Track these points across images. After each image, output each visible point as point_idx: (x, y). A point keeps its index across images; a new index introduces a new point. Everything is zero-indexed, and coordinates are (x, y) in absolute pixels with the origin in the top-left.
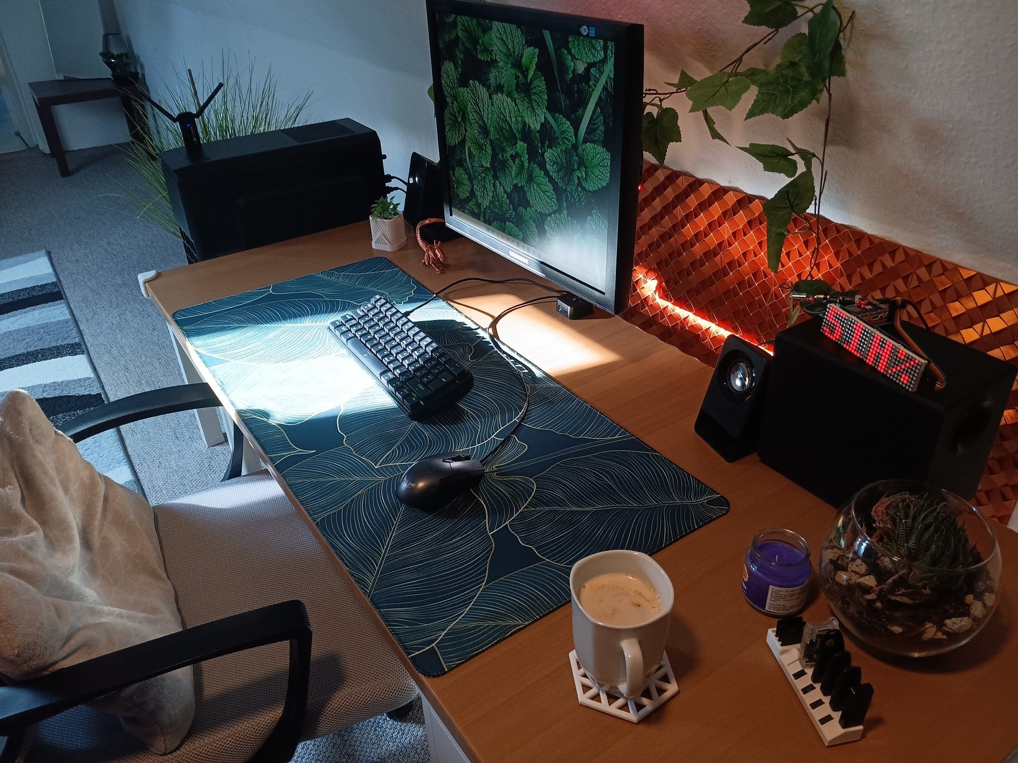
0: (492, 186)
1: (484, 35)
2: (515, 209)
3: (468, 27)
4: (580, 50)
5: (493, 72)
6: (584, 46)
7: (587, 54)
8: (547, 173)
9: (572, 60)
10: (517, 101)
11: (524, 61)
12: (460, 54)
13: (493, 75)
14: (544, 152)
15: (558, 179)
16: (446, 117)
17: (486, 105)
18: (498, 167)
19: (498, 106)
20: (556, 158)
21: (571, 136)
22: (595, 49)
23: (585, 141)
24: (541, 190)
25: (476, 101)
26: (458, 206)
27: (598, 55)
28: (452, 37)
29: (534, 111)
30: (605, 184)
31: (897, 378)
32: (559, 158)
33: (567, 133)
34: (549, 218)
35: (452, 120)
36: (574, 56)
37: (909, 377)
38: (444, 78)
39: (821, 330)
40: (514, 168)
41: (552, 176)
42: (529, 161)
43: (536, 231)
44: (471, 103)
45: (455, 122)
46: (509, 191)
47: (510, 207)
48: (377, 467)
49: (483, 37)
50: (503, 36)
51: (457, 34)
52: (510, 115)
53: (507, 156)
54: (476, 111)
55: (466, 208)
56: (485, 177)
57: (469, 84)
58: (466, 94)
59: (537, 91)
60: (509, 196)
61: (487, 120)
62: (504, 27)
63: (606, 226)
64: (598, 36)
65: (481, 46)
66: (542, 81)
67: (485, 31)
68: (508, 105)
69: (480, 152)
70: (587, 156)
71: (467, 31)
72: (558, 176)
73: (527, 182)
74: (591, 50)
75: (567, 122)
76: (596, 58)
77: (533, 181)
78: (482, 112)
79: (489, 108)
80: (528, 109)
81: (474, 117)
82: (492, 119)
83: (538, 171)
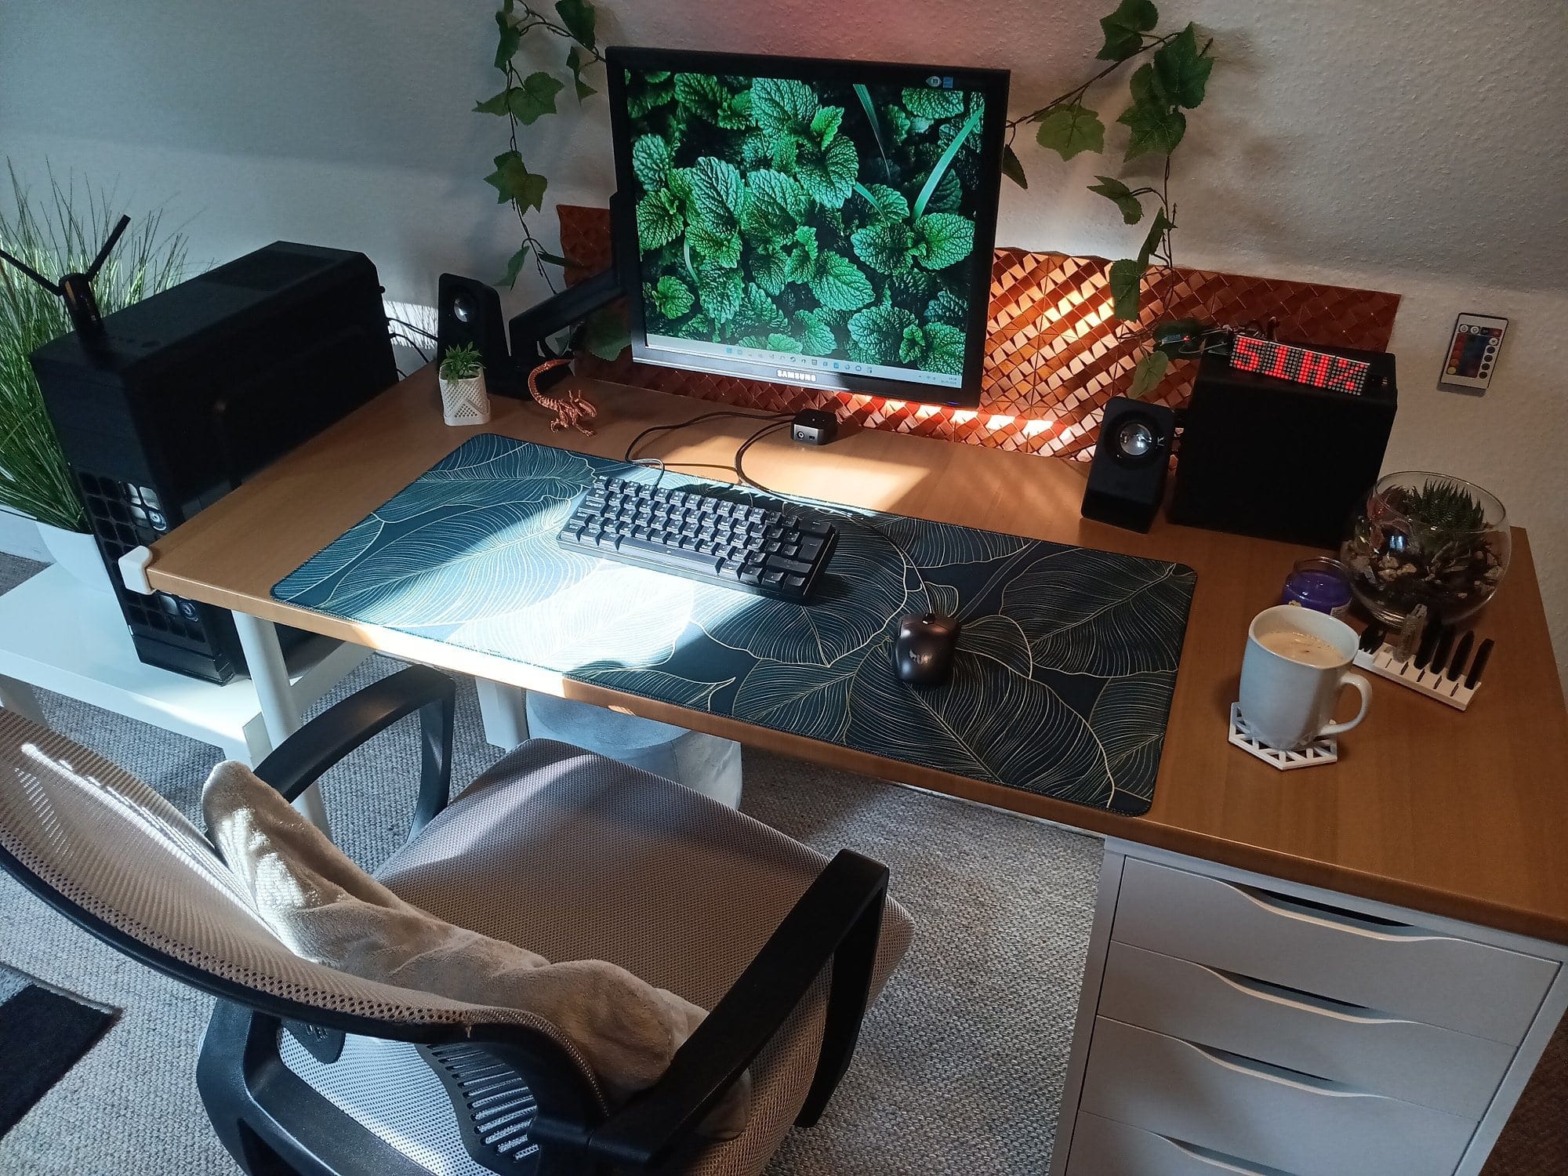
0: (740, 291)
1: (733, 97)
2: (789, 314)
3: (699, 88)
4: (922, 105)
5: (750, 143)
6: (929, 100)
8: (854, 259)
9: (907, 117)
10: (799, 176)
11: (815, 125)
12: (679, 123)
13: (748, 150)
14: (850, 235)
15: (875, 264)
16: (639, 212)
17: (734, 186)
18: (755, 264)
19: (760, 186)
20: (872, 238)
21: (903, 209)
22: (948, 102)
23: (928, 211)
24: (844, 283)
25: (712, 184)
26: (663, 330)
27: (953, 109)
28: (660, 102)
29: (833, 185)
30: (961, 258)
31: (1340, 388)
32: (879, 237)
33: (895, 205)
34: (856, 316)
35: (656, 214)
36: (912, 113)
37: (1355, 383)
38: (640, 158)
39: (1231, 365)
40: (788, 262)
41: (864, 263)
42: (820, 248)
43: (832, 336)
44: (700, 187)
45: (662, 216)
46: (777, 293)
47: (777, 314)
48: (829, 667)
49: (731, 99)
50: (773, 96)
51: (673, 98)
52: (784, 194)
53: (774, 249)
54: (709, 197)
55: (681, 330)
56: (725, 283)
57: (697, 162)
58: (687, 176)
59: (840, 160)
60: (775, 300)
61: (735, 207)
62: (776, 84)
63: (961, 307)
64: (956, 88)
65: (725, 111)
66: (849, 146)
67: (735, 91)
68: (780, 183)
69: (717, 250)
70: (931, 229)
71: (696, 92)
72: (877, 261)
73: (815, 277)
74: (941, 104)
75: (895, 193)
76: (950, 112)
77: (827, 273)
78: (724, 197)
79: (739, 191)
80: (820, 184)
81: (705, 204)
82: (744, 204)
83: (836, 259)
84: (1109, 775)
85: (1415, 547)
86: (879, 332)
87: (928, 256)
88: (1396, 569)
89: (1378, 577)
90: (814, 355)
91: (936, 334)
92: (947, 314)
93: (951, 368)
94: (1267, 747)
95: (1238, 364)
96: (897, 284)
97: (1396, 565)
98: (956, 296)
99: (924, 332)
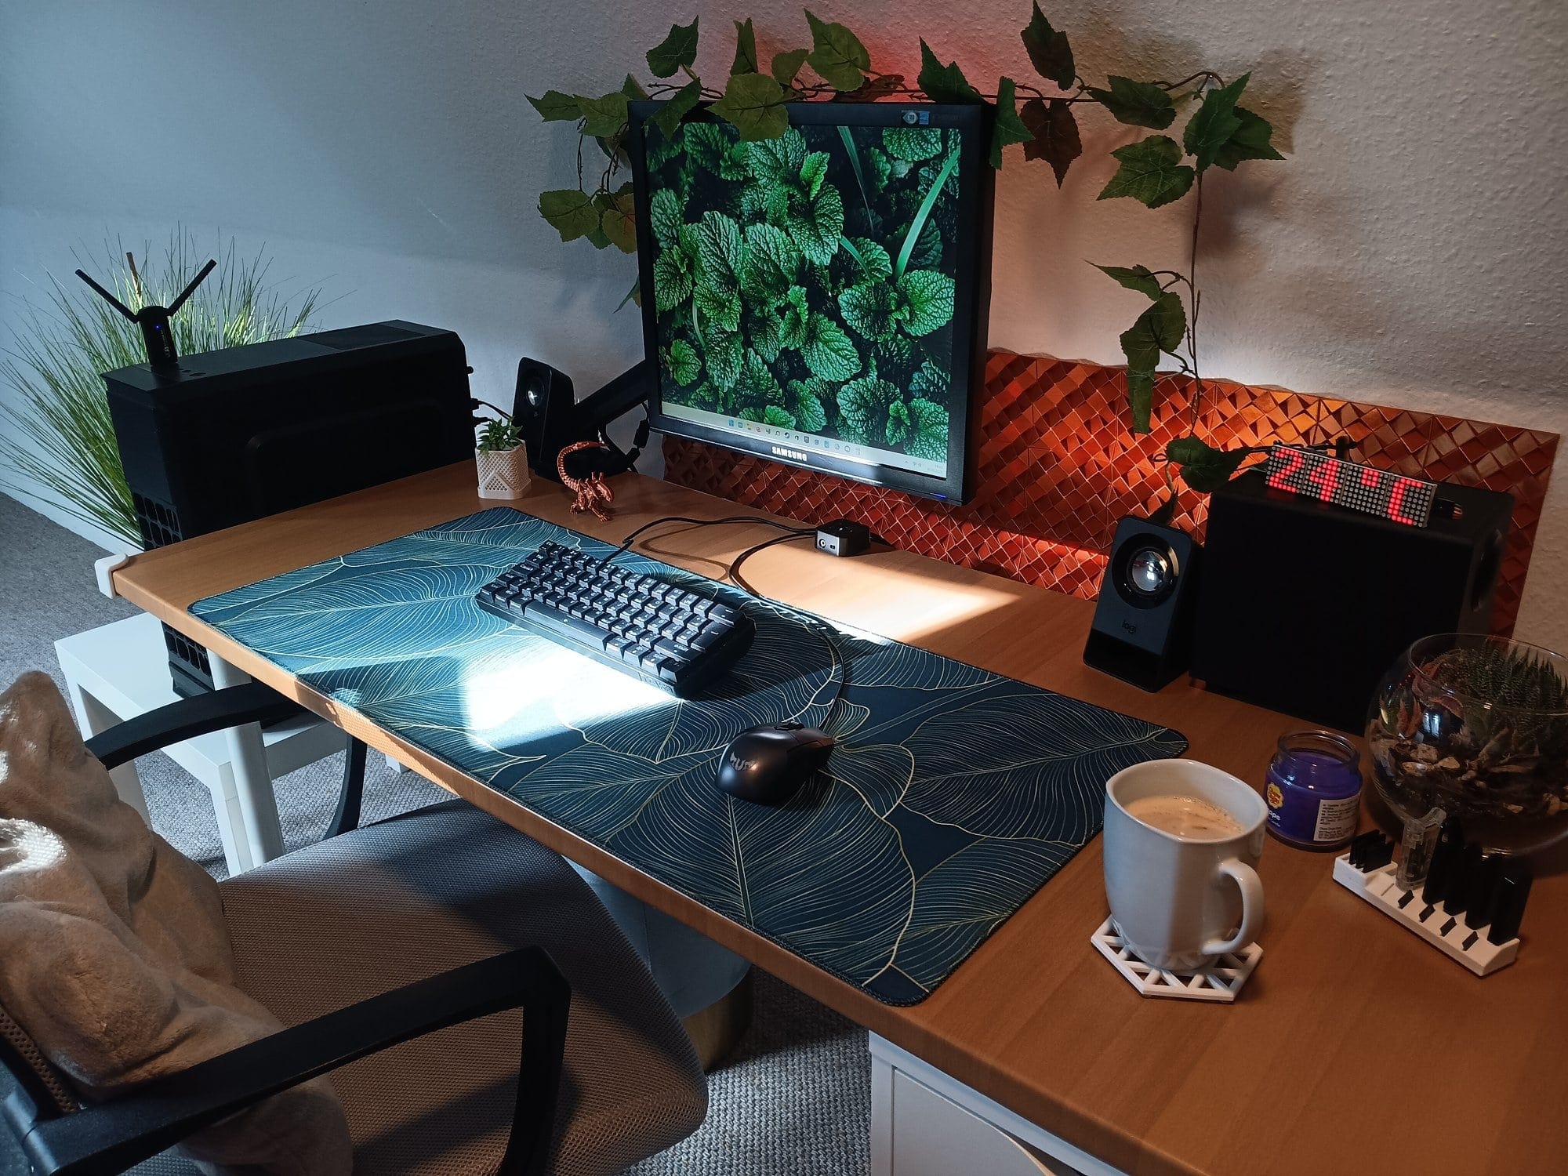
0: (740, 357)
1: (733, 146)
2: (783, 384)
3: (704, 138)
4: (902, 146)
5: (747, 195)
6: (908, 140)
8: (842, 324)
9: (888, 161)
10: (790, 230)
11: (804, 173)
12: (688, 177)
13: (747, 202)
14: (837, 295)
15: (861, 328)
16: (656, 270)
17: (734, 242)
18: (753, 327)
19: (756, 242)
20: (858, 299)
21: (886, 266)
22: (928, 142)
23: (910, 268)
24: (832, 350)
25: (715, 240)
26: (675, 398)
27: (931, 149)
28: (673, 154)
29: (821, 239)
30: (943, 323)
32: (864, 298)
33: (878, 261)
34: (844, 388)
35: (670, 273)
36: (892, 155)
38: (657, 214)
39: (1267, 484)
40: (782, 325)
41: (851, 327)
42: (811, 310)
43: (822, 410)
44: (705, 243)
45: (675, 276)
46: (773, 360)
47: (773, 383)
49: (731, 149)
51: (682, 149)
52: (777, 251)
53: (769, 311)
54: (714, 254)
55: (690, 399)
56: (727, 347)
57: (702, 217)
58: (696, 232)
59: (827, 210)
60: (771, 368)
61: (735, 264)
63: (945, 382)
64: (932, 123)
65: (726, 161)
66: (835, 196)
67: (734, 140)
68: (774, 237)
69: (720, 312)
70: (913, 288)
71: (701, 142)
72: (862, 325)
73: (806, 341)
74: (920, 144)
75: (878, 247)
76: (929, 153)
77: (817, 338)
78: (726, 255)
79: (739, 247)
80: (809, 239)
81: (710, 262)
82: (743, 261)
83: (825, 323)
84: (895, 948)
86: (867, 408)
87: (911, 320)
88: (1433, 762)
89: (1399, 769)
90: (806, 432)
91: (921, 412)
92: (931, 388)
93: (936, 453)
94: (1139, 960)
95: (1274, 481)
96: (882, 352)
98: (939, 369)
99: (909, 410)
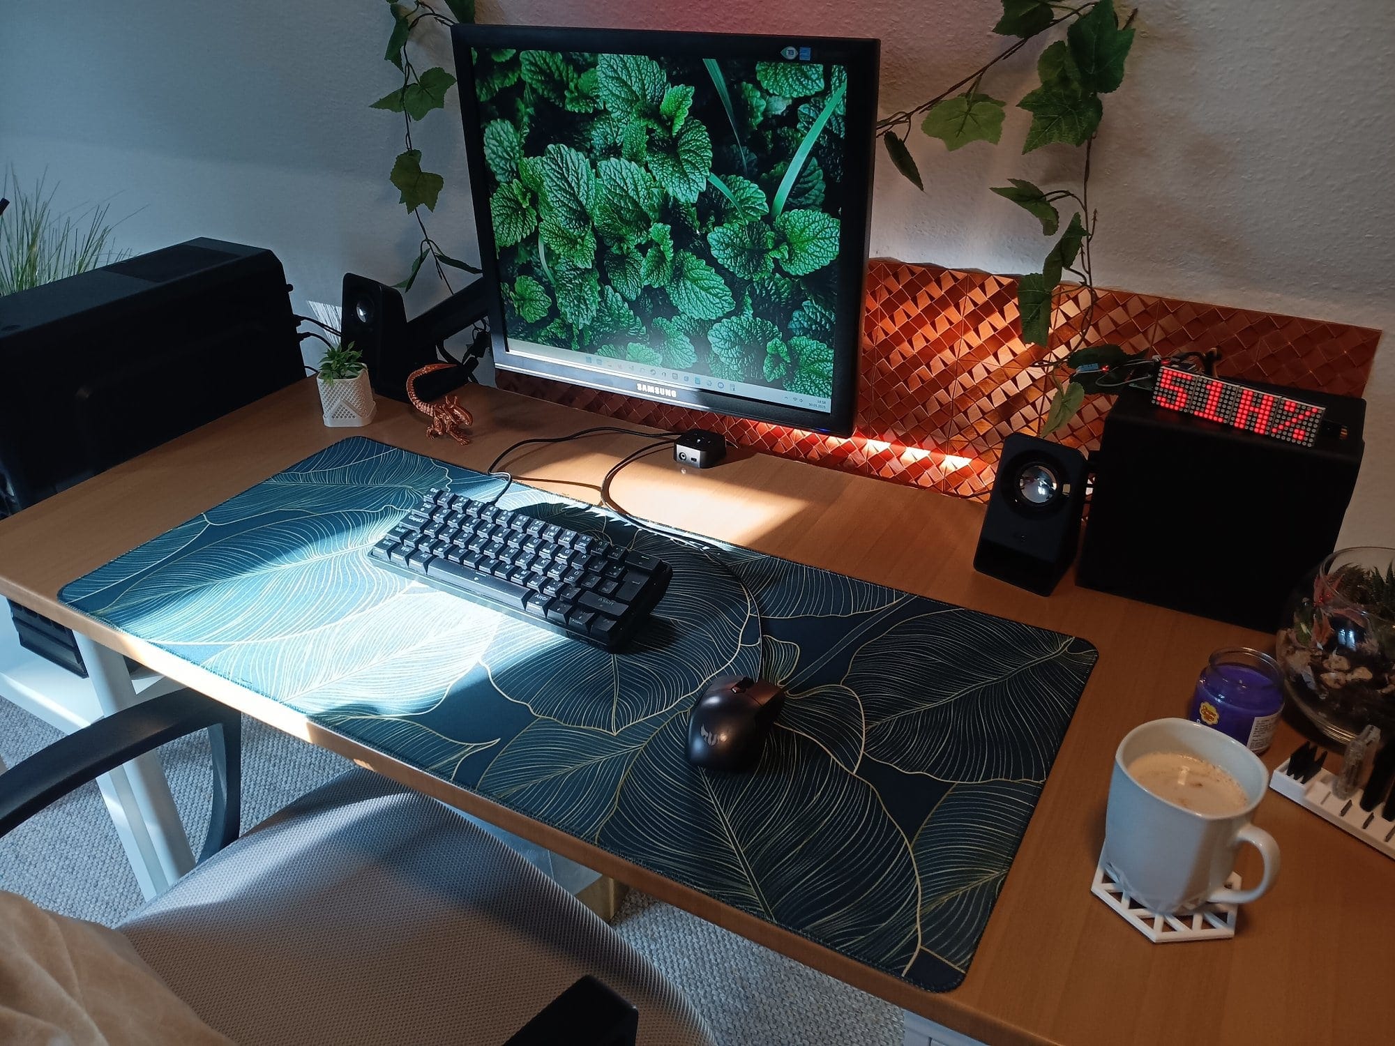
0: (596, 294)
1: (579, 77)
2: (647, 322)
3: (545, 67)
4: (778, 82)
5: (599, 128)
6: (785, 75)
7: (791, 86)
8: (712, 262)
9: (762, 97)
10: (650, 166)
11: (665, 106)
12: (527, 107)
13: (598, 135)
14: (707, 233)
15: (734, 267)
16: (494, 205)
17: (585, 177)
18: (610, 264)
19: (611, 177)
20: (730, 238)
21: (761, 204)
22: (808, 78)
23: (788, 207)
24: (702, 288)
25: (562, 174)
26: (523, 335)
27: (812, 86)
28: (508, 83)
29: (687, 176)
30: (827, 263)
31: (1287, 436)
32: (737, 237)
33: (753, 200)
34: (716, 326)
35: (509, 207)
36: (767, 91)
37: (1305, 431)
38: (491, 146)
39: (1153, 402)
40: (644, 263)
41: (723, 265)
42: (676, 249)
43: (692, 347)
44: (551, 178)
45: (516, 210)
46: (634, 297)
47: (635, 321)
48: (615, 734)
49: (577, 79)
50: (620, 73)
51: (519, 79)
52: (636, 186)
53: (628, 248)
54: (561, 189)
55: (539, 336)
56: (581, 284)
57: (546, 150)
58: (537, 165)
59: (693, 146)
60: (633, 305)
61: (587, 200)
62: (622, 60)
63: (828, 320)
64: (814, 60)
65: (572, 92)
66: (702, 131)
67: (581, 69)
68: (632, 173)
69: (571, 249)
70: (793, 228)
71: (542, 72)
72: (735, 263)
73: (672, 280)
74: (799, 80)
75: (752, 185)
76: (809, 90)
77: (684, 276)
78: (576, 189)
79: (590, 182)
80: (672, 175)
81: (557, 197)
82: (596, 196)
83: (693, 261)
84: (918, 926)
85: (1371, 645)
86: (742, 345)
87: (790, 259)
88: (1346, 672)
89: (1319, 681)
90: (674, 369)
91: (802, 349)
92: (814, 326)
93: (820, 390)
94: (1140, 906)
95: (1161, 401)
96: (758, 291)
97: (1346, 666)
98: (822, 307)
99: (790, 348)
